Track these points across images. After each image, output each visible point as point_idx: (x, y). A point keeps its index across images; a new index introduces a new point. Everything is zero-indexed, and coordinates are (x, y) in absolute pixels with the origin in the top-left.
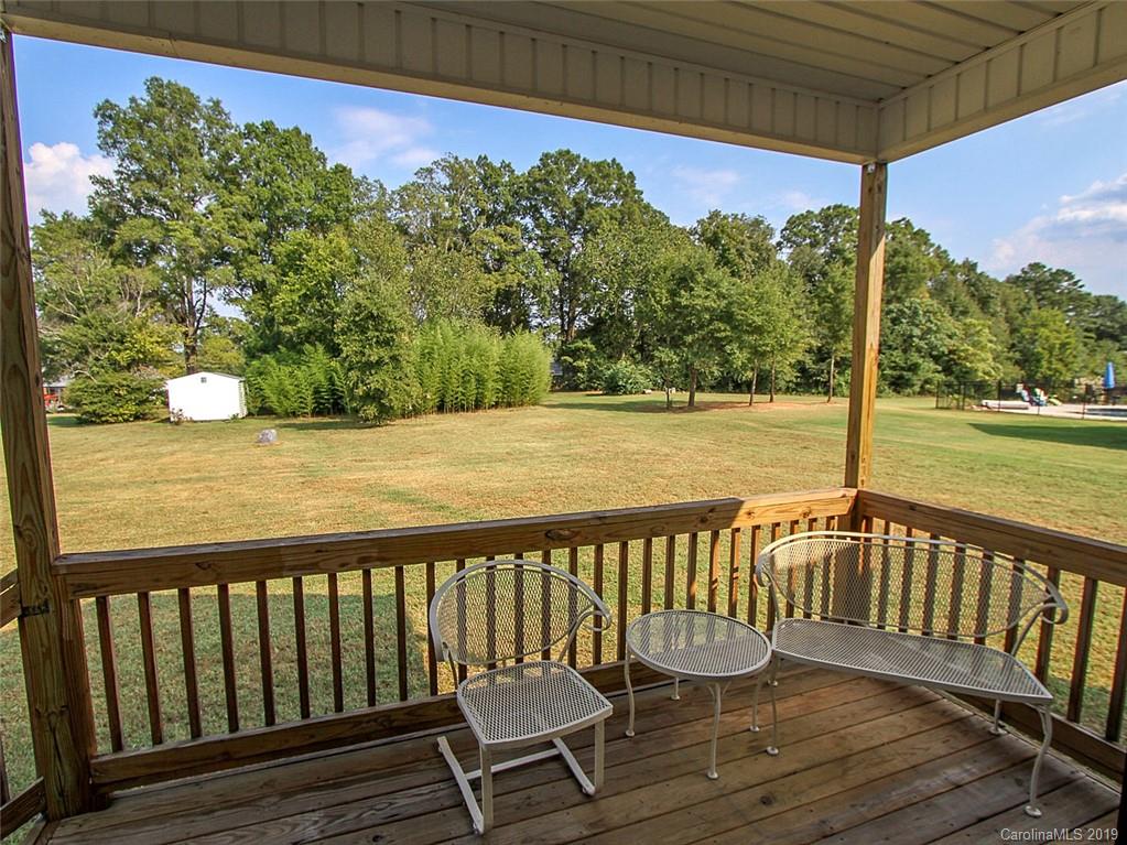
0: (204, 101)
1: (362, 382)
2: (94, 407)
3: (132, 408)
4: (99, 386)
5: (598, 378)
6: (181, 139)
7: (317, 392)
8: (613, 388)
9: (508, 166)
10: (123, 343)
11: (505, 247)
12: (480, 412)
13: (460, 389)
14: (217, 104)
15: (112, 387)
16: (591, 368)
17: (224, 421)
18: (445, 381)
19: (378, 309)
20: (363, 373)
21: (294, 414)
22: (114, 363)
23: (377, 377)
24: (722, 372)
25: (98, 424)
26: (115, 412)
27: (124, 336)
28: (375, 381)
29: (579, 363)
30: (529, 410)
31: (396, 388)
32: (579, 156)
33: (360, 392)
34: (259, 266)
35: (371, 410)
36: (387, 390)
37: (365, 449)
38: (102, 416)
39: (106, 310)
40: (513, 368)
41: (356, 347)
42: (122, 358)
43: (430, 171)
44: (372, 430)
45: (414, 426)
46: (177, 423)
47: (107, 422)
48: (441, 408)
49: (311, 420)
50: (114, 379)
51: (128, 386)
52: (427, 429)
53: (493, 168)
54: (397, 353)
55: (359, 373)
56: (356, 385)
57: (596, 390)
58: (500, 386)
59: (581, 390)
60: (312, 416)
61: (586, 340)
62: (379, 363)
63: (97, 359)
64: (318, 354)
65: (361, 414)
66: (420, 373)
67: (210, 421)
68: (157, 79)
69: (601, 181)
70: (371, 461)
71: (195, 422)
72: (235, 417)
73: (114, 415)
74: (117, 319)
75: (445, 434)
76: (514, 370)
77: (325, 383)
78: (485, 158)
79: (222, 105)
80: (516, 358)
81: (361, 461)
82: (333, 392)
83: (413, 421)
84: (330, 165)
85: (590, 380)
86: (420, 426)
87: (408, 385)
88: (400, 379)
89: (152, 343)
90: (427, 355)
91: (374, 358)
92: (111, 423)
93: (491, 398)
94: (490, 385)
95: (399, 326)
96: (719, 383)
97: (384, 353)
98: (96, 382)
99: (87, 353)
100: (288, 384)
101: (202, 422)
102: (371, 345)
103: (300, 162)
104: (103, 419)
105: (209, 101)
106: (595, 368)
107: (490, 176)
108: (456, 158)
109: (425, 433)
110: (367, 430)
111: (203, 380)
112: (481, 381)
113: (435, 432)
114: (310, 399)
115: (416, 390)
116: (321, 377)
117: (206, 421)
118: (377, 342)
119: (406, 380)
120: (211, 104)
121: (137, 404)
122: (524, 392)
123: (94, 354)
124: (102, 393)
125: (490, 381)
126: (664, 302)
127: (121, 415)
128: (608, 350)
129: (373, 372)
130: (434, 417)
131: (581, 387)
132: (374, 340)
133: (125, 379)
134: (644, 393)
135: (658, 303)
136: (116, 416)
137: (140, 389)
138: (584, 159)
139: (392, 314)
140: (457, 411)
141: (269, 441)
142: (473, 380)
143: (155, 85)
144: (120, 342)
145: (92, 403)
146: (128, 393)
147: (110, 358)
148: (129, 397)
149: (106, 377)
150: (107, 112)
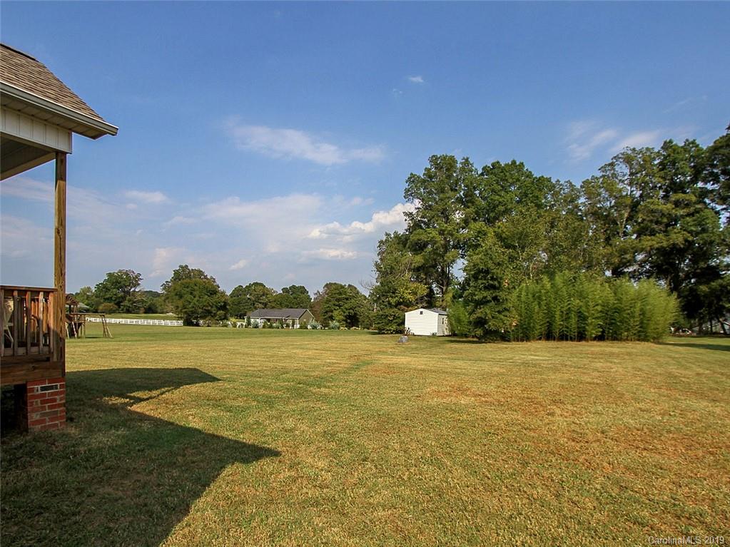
0: (460, 161)
3: (394, 327)
4: (382, 315)
14: (467, 160)
15: (387, 315)
17: (428, 336)
18: (551, 317)
19: (485, 265)
20: (476, 307)
22: (390, 304)
23: (482, 310)
25: (381, 334)
26: (387, 328)
28: (480, 312)
31: (494, 317)
36: (487, 318)
38: (383, 330)
39: (390, 278)
41: (472, 291)
42: (393, 301)
46: (407, 336)
47: (384, 333)
50: (389, 311)
51: (394, 315)
56: (471, 315)
67: (422, 336)
71: (415, 336)
72: (434, 335)
73: (387, 330)
74: (394, 281)
79: (469, 160)
84: (536, 176)
88: (498, 312)
89: (407, 293)
97: (488, 294)
98: (381, 313)
99: (380, 298)
101: (418, 335)
102: (480, 289)
105: (463, 160)
111: (421, 313)
117: (420, 336)
118: (485, 287)
121: (398, 325)
123: (383, 299)
124: (383, 319)
127: (390, 330)
129: (482, 307)
132: (483, 285)
133: (393, 312)
137: (399, 317)
141: (402, 342)
143: (434, 160)
144: (394, 293)
145: (379, 323)
146: (394, 319)
147: (389, 301)
148: (395, 321)
149: (386, 311)
150: (412, 179)
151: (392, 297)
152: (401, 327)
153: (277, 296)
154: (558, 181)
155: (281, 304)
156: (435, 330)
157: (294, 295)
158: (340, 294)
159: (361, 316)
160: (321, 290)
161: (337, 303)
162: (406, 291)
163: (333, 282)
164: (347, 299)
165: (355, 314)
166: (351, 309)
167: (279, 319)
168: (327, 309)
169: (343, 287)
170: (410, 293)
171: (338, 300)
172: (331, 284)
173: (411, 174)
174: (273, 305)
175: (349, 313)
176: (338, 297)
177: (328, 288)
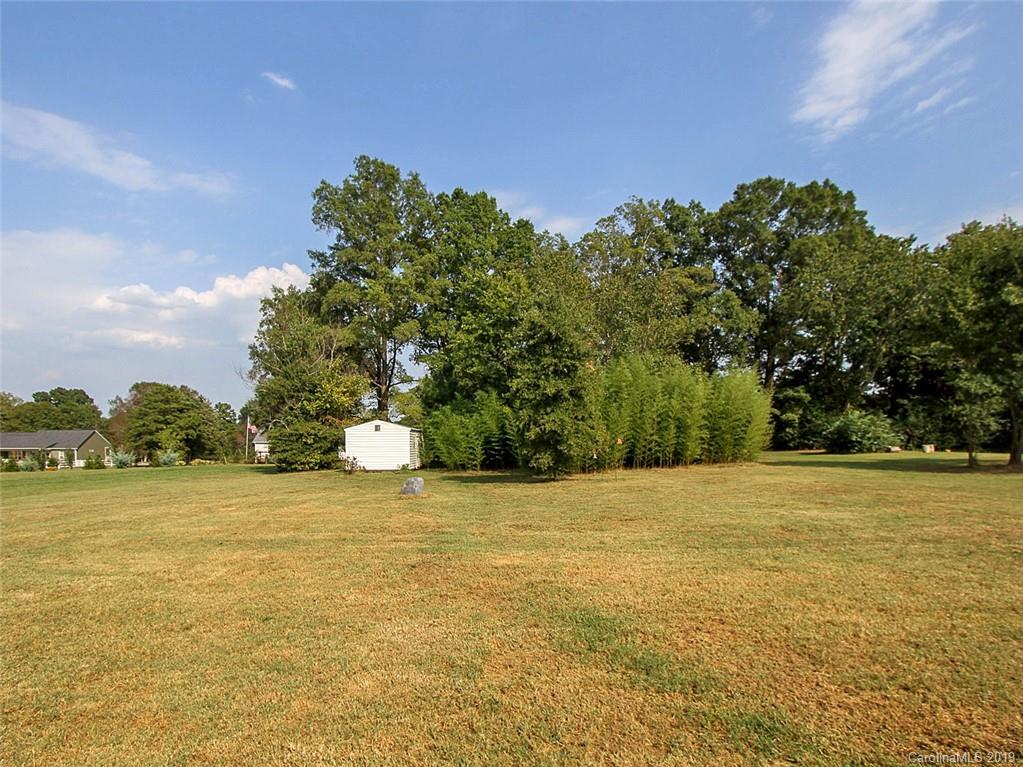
0: (404, 176)
1: (535, 424)
2: (285, 455)
3: (317, 457)
4: (291, 435)
5: (815, 434)
6: (380, 206)
7: (487, 441)
8: (841, 443)
9: (698, 205)
10: (314, 393)
11: (695, 289)
12: (680, 469)
13: (655, 437)
14: (415, 177)
15: (302, 435)
16: (804, 420)
17: (393, 471)
18: (636, 426)
19: (557, 329)
20: (537, 411)
21: (464, 467)
22: (305, 413)
23: (553, 416)
24: (1004, 425)
25: (289, 471)
26: (303, 460)
27: (315, 386)
28: (550, 421)
29: (790, 416)
30: (745, 466)
31: (577, 431)
32: (782, 182)
33: (531, 435)
34: (443, 323)
35: (545, 459)
36: (566, 432)
37: (535, 509)
38: (293, 463)
39: (303, 363)
40: (722, 413)
41: (527, 379)
42: (312, 407)
43: (611, 219)
44: (545, 485)
45: (598, 481)
46: (350, 472)
47: (296, 470)
48: (629, 463)
49: (480, 473)
50: (304, 427)
51: (315, 435)
52: (617, 484)
53: (681, 209)
54: (579, 385)
55: (531, 412)
56: (527, 428)
57: (811, 447)
58: (706, 434)
59: (790, 449)
60: (482, 469)
61: (799, 388)
62: (556, 398)
63: (291, 409)
64: (490, 400)
65: (533, 464)
66: (606, 416)
67: (380, 471)
68: (364, 157)
69: (811, 204)
70: (540, 529)
71: (368, 471)
72: (404, 468)
73: (302, 464)
74: (310, 370)
75: (645, 491)
76: (725, 415)
77: (496, 431)
78: (673, 201)
79: (419, 178)
80: (728, 398)
81: (524, 527)
82: (504, 442)
83: (596, 476)
84: (514, 221)
85: (803, 435)
86: (607, 481)
87: (592, 428)
88: (583, 419)
89: (338, 393)
90: (614, 395)
91: (550, 391)
92: (300, 471)
93: (694, 449)
94: (694, 433)
95: (582, 351)
96: (996, 440)
97: (564, 386)
98: (288, 430)
99: (284, 402)
100: (458, 435)
101: (374, 471)
102: (547, 375)
103: (485, 220)
104: (293, 467)
105: (409, 175)
106: (809, 422)
107: (677, 218)
108: (641, 201)
109: (615, 490)
110: (538, 484)
111: (377, 428)
112: (682, 428)
113: (630, 489)
114: (479, 450)
115: (601, 434)
116: (493, 426)
117: (377, 471)
118: (555, 372)
119: (590, 422)
120: (410, 178)
121: (323, 453)
122: (738, 442)
123: (290, 403)
124: (293, 442)
125: (694, 427)
126: (969, 307)
127: (309, 463)
128: (828, 399)
129: (549, 410)
130: (621, 472)
131: (791, 445)
132: (551, 368)
133: (313, 428)
134: (889, 451)
135: (960, 308)
136: (303, 464)
137: (325, 438)
138: (789, 184)
139: (575, 337)
140: (650, 466)
141: (413, 492)
142: (672, 426)
143: (363, 163)
144: (312, 392)
145: (284, 451)
146: (315, 442)
147: (302, 408)
148: (315, 446)
149: (298, 426)
150: (323, 192)
151: (309, 400)
152: (331, 456)
153: (21, 407)
154: (546, 232)
155: (32, 422)
156: (406, 460)
157: (62, 406)
158: (167, 401)
159: (209, 439)
160: (126, 395)
161: (161, 418)
162: (336, 389)
163: (150, 381)
164: (181, 411)
165: (199, 436)
166: (191, 427)
167: (30, 451)
168: (141, 430)
169: (170, 389)
170: (344, 393)
171: (164, 413)
172: (144, 385)
173: (323, 182)
174: (13, 425)
175: (187, 435)
176: (163, 406)
177: (139, 392)
